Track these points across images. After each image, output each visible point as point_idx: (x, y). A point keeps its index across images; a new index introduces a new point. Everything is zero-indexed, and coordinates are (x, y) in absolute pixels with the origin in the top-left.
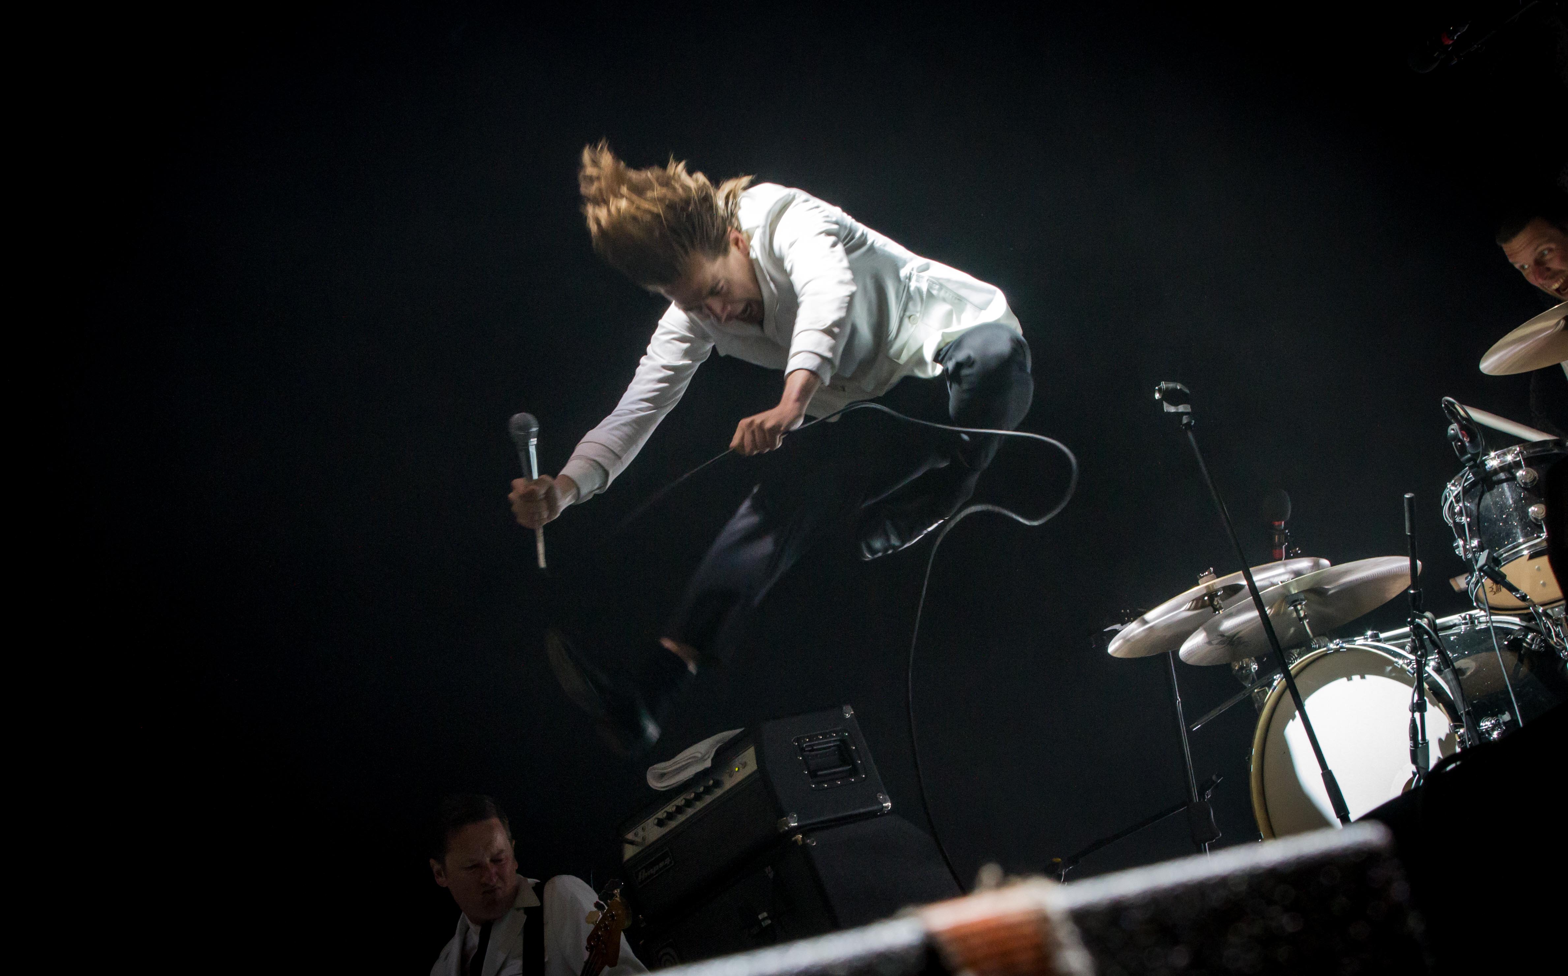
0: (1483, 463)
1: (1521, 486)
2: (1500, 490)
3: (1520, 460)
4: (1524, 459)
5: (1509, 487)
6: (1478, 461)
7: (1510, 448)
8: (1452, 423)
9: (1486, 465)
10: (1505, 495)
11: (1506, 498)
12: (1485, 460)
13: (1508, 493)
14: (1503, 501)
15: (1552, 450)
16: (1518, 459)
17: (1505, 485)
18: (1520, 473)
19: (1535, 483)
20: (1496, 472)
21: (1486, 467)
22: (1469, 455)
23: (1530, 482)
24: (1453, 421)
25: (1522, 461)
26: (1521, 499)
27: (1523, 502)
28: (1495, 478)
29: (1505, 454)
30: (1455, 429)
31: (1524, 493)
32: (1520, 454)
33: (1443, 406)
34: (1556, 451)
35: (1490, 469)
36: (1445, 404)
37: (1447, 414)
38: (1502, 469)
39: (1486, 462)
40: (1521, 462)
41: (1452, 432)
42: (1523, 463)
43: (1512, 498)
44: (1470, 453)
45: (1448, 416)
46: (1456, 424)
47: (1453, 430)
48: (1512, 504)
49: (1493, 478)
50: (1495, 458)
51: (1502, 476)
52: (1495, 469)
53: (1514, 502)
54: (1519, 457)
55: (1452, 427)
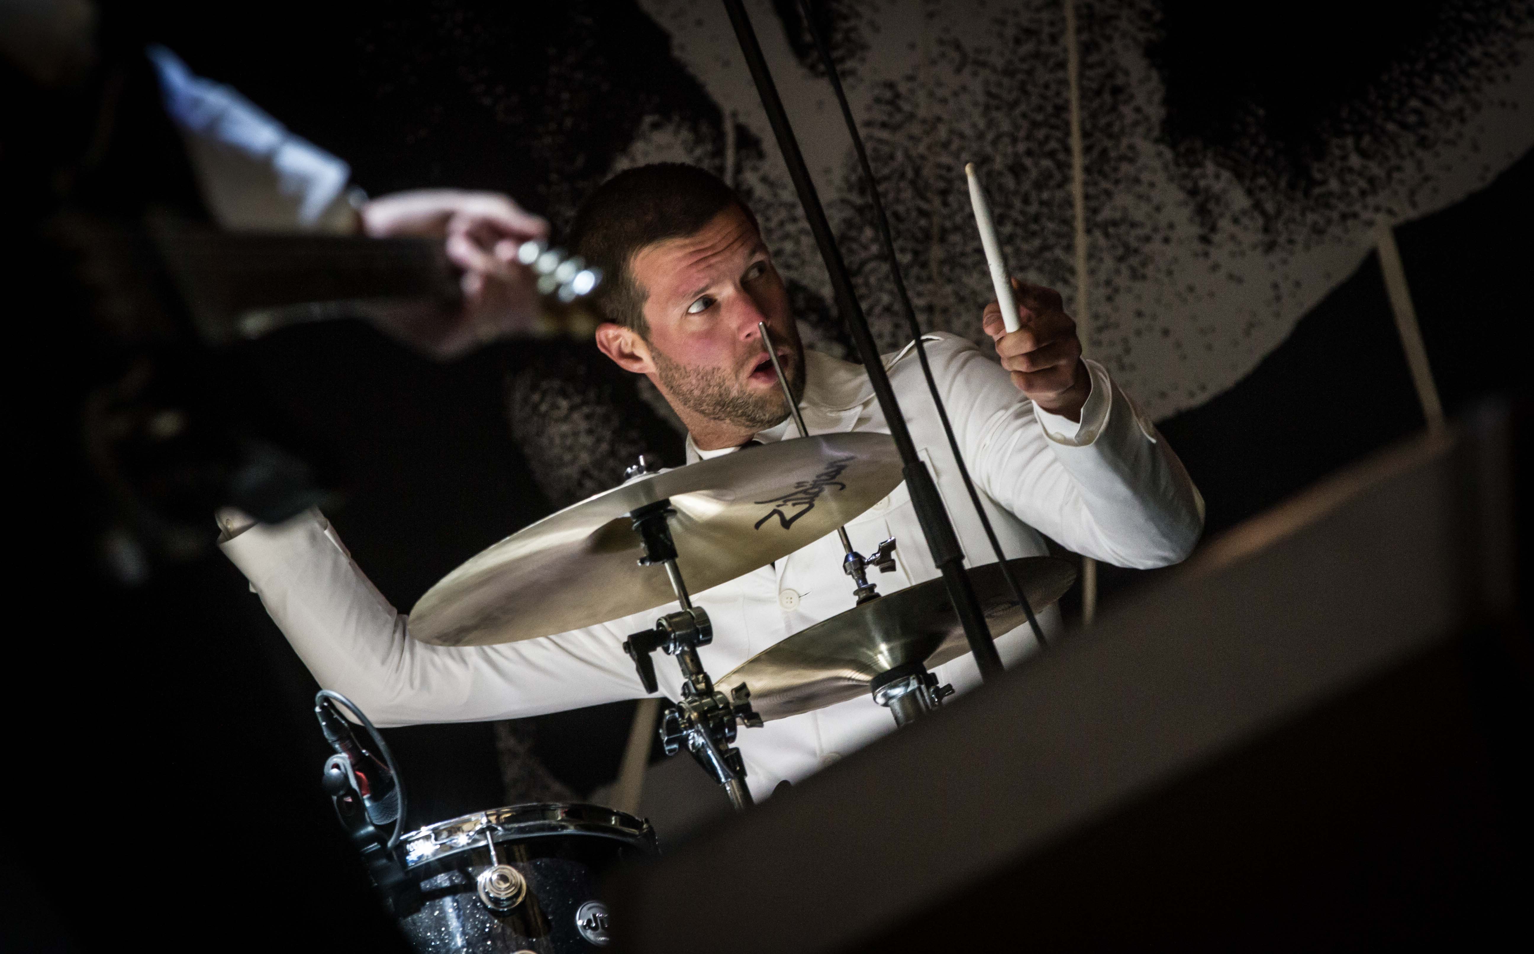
0: (402, 849)
1: (485, 907)
2: (436, 913)
3: (487, 846)
4: (496, 845)
5: (458, 909)
6: (390, 844)
7: (467, 817)
8: (334, 752)
9: (407, 853)
10: (447, 926)
11: (449, 933)
12: (407, 841)
13: (454, 924)
14: (442, 940)
15: (564, 827)
16: (482, 843)
17: (448, 903)
18: (486, 877)
19: (520, 899)
20: (429, 869)
21: (408, 858)
22: (371, 829)
23: (508, 899)
24: (337, 746)
25: (492, 848)
26: (489, 936)
27: (489, 943)
28: (425, 885)
29: (453, 831)
30: (342, 768)
31: (492, 923)
32: (488, 833)
33: (318, 709)
34: (571, 830)
35: (416, 862)
36: (322, 707)
37: (324, 729)
38: (444, 864)
39: (408, 847)
40: (489, 851)
41: (335, 771)
42: (493, 853)
43: (464, 933)
44: (374, 825)
45: (326, 733)
46: (344, 755)
47: (337, 766)
48: (463, 947)
49: (423, 885)
50: (427, 838)
51: (442, 880)
52: (428, 865)
53: (469, 944)
54: (486, 838)
55: (335, 759)
